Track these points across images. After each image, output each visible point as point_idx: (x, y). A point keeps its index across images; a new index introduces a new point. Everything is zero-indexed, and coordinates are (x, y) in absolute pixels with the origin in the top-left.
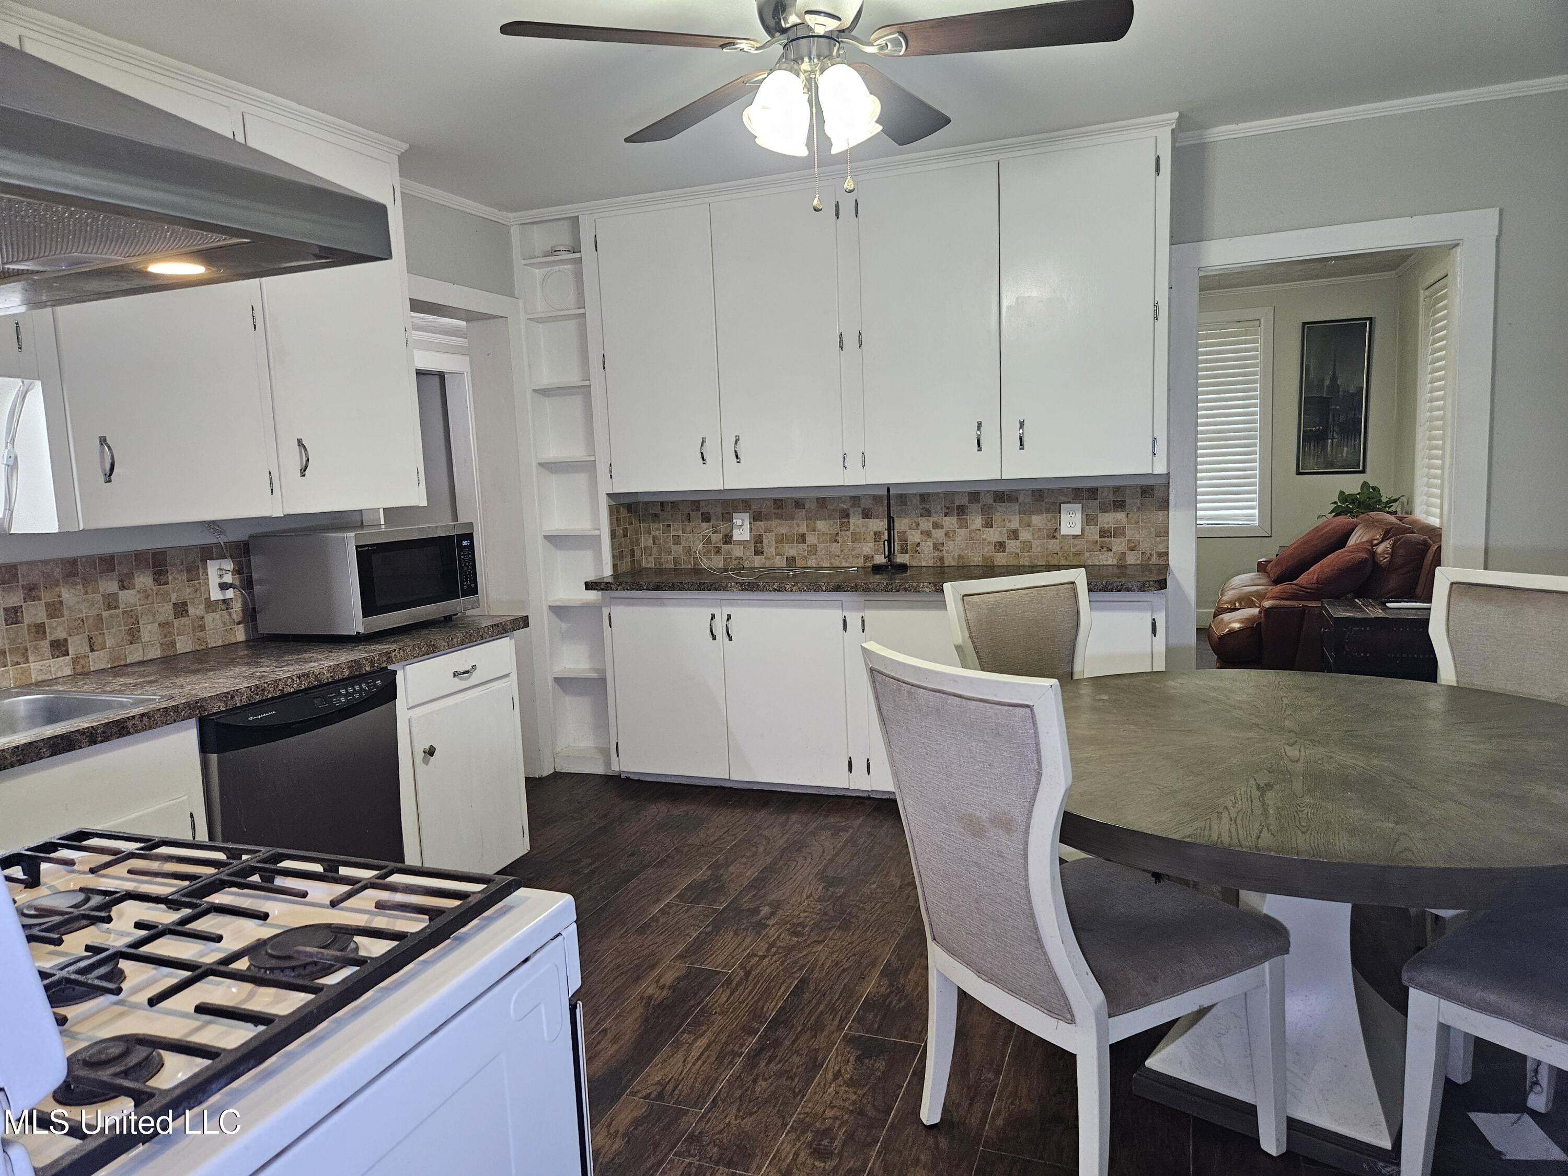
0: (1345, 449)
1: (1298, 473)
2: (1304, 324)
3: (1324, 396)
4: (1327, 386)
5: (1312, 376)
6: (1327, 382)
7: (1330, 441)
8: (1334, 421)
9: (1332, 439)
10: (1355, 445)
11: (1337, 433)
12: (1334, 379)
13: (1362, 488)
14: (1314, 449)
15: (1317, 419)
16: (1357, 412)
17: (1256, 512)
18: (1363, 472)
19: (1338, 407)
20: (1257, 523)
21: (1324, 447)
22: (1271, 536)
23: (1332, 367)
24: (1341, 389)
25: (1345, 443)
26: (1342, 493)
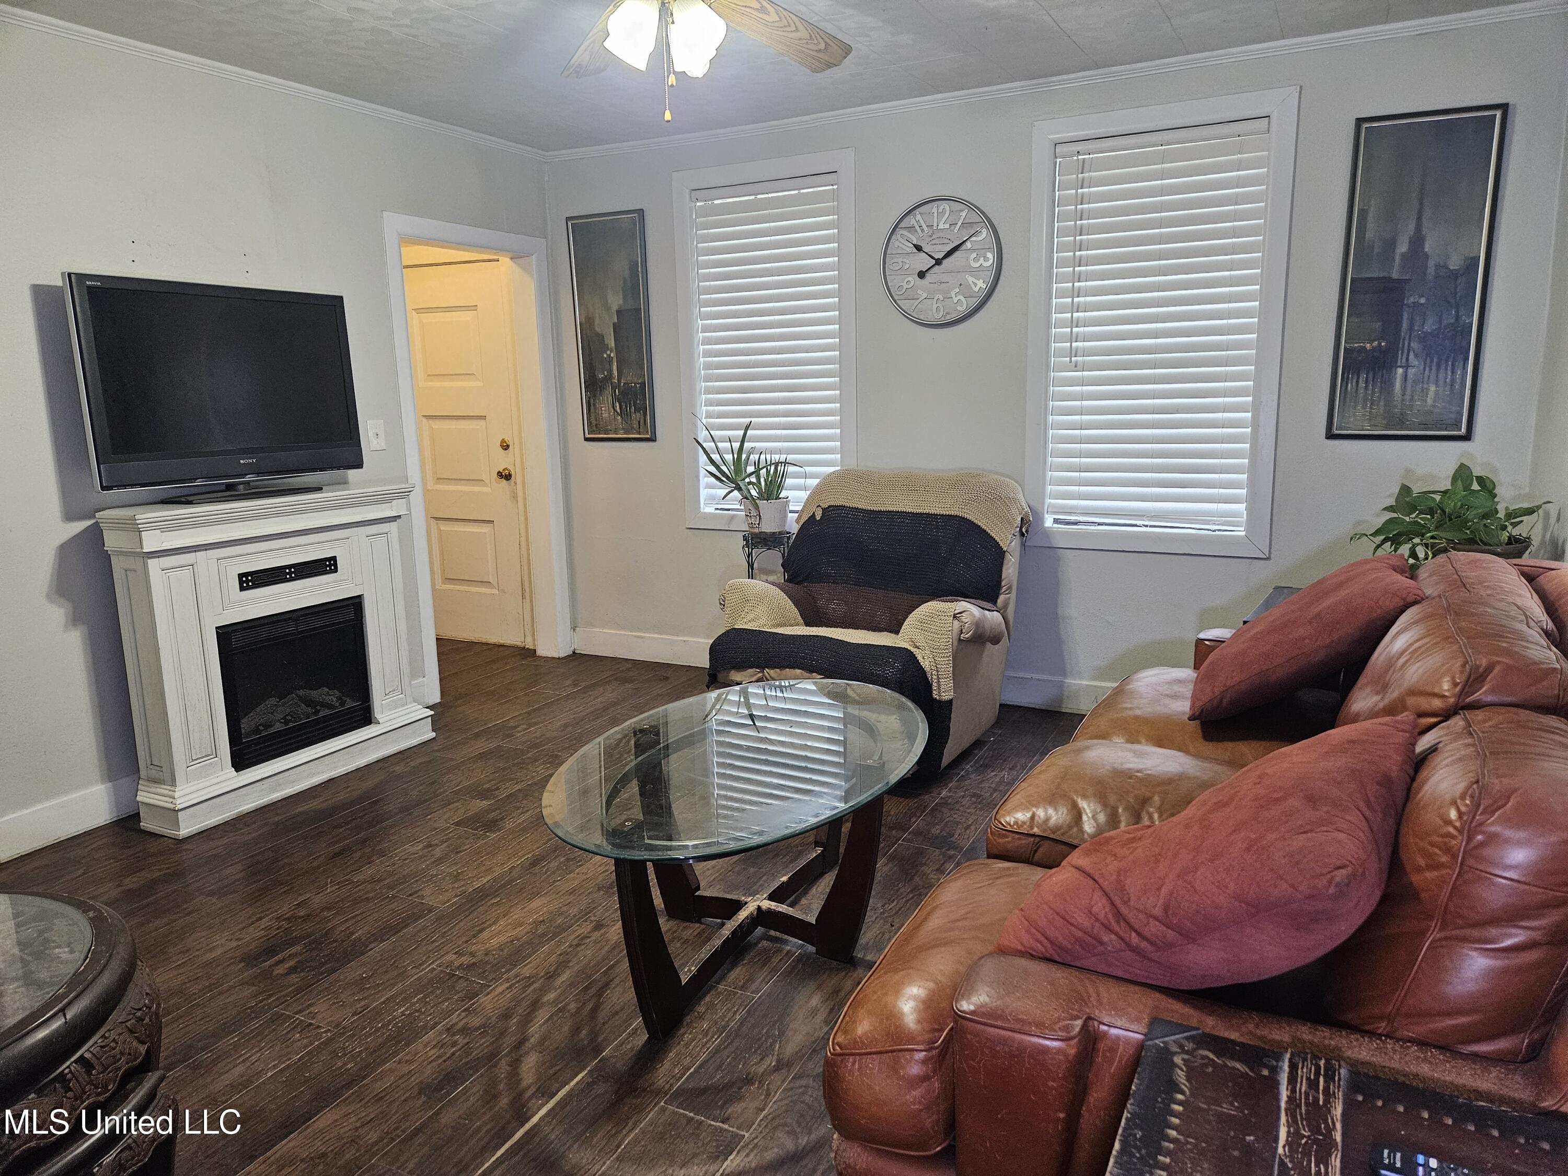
0: (1433, 388)
1: (1330, 436)
2: (1360, 121)
3: (1395, 275)
4: (1403, 255)
5: (1369, 235)
6: (1403, 247)
7: (1400, 371)
8: (1411, 329)
9: (1406, 367)
10: (1453, 381)
11: (1416, 356)
12: (1417, 241)
13: (1454, 479)
14: (1366, 388)
15: (1378, 325)
16: (1462, 311)
17: (1242, 507)
18: (1467, 437)
19: (1423, 301)
20: (1241, 532)
21: (1387, 385)
22: (1268, 559)
23: (1414, 216)
24: (1431, 263)
25: (1433, 378)
26: (1405, 490)
